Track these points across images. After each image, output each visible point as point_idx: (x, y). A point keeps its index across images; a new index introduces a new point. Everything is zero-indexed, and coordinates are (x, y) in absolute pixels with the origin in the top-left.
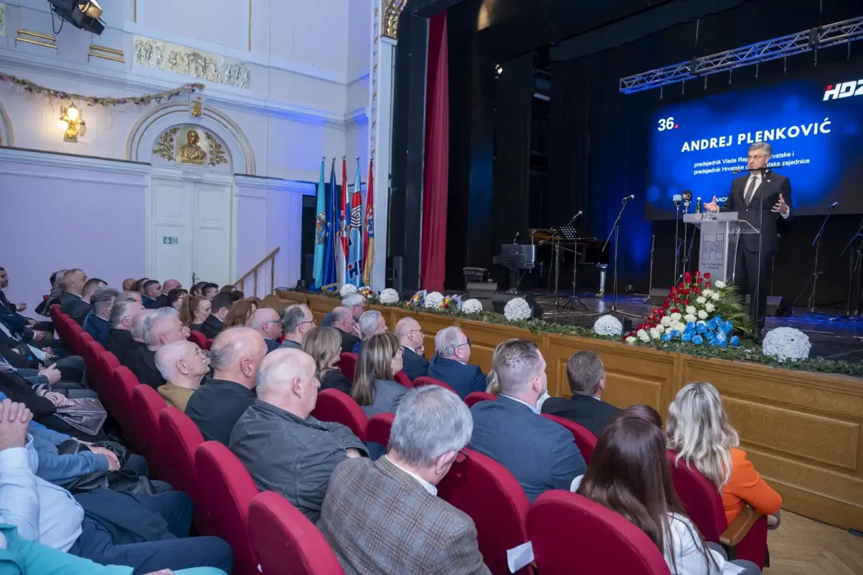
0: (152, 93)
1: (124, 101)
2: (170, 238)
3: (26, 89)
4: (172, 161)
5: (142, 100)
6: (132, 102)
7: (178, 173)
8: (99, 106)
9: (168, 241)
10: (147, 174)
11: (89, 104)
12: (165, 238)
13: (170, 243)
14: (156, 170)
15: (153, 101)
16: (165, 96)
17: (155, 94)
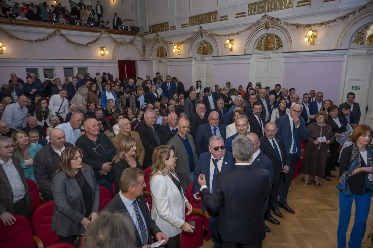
0: (350, 12)
1: (335, 20)
2: (356, 87)
3: (296, 27)
4: (363, 45)
5: (344, 17)
6: (339, 20)
7: (364, 51)
8: (324, 26)
9: (354, 88)
10: (345, 54)
11: (319, 27)
12: (353, 87)
13: (356, 89)
14: (351, 52)
15: (351, 16)
16: (357, 11)
17: (352, 11)
